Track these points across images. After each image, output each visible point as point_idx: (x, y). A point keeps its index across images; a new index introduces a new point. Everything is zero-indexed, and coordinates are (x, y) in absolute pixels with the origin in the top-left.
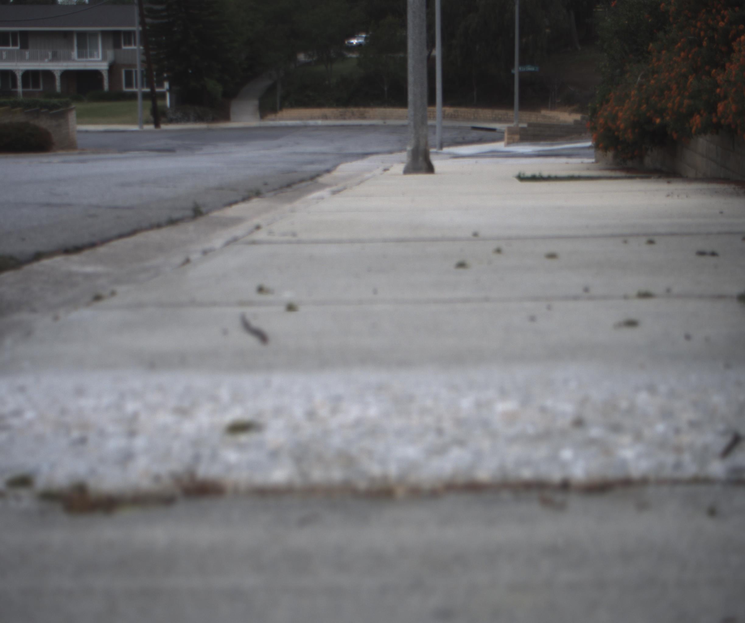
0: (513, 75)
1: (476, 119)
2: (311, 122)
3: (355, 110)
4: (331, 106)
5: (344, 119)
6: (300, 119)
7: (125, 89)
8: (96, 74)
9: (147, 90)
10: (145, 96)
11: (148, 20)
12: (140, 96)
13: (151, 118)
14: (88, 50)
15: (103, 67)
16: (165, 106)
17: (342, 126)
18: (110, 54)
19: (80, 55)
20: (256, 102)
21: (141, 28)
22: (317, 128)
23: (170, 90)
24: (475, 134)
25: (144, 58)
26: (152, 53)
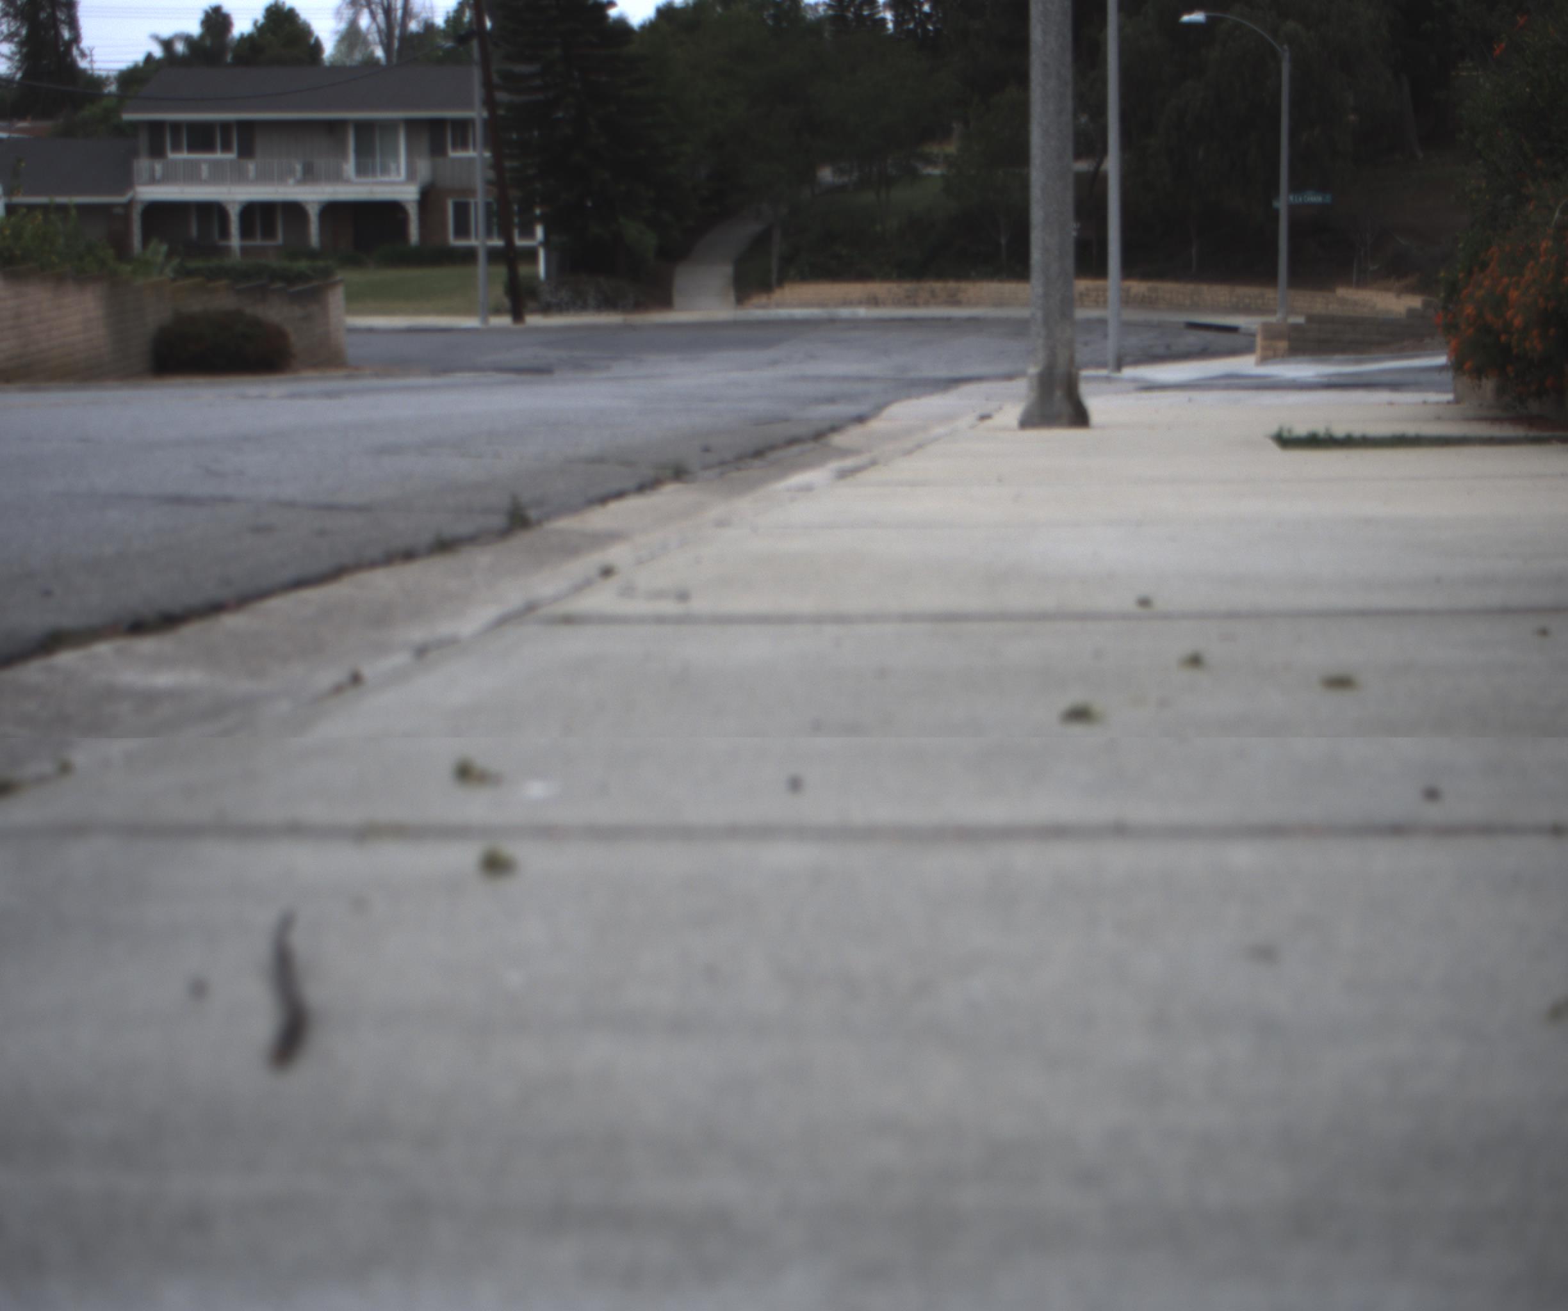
0: (1276, 213)
1: (1196, 307)
2: (845, 312)
3: (938, 286)
4: (886, 277)
5: (915, 304)
6: (822, 305)
7: (454, 242)
8: (392, 210)
9: (497, 242)
10: (494, 256)
11: (502, 96)
12: (482, 257)
13: (506, 302)
14: (378, 159)
15: (408, 194)
16: (536, 276)
17: (910, 320)
18: (424, 167)
19: (361, 170)
20: (728, 270)
21: (485, 114)
22: (855, 324)
23: (546, 243)
24: (1193, 339)
25: (491, 174)
26: (508, 164)
